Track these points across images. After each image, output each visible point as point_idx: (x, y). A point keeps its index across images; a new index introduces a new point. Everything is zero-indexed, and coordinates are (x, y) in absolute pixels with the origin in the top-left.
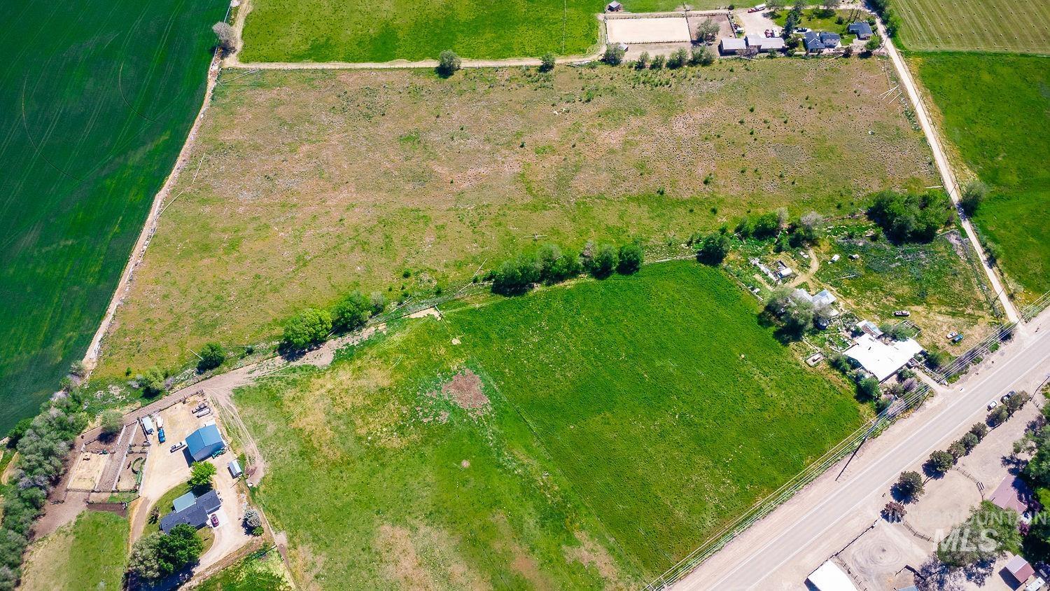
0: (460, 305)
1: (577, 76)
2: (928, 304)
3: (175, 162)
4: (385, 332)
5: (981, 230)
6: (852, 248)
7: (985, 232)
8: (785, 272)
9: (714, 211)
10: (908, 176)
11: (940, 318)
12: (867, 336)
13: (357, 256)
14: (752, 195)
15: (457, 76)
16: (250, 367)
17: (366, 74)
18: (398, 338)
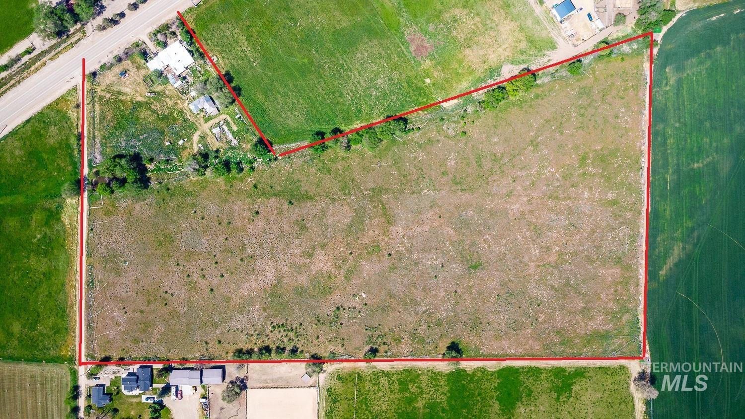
3: (646, 244)
6: (169, 151)
8: (216, 130)
9: (255, 187)
12: (177, 73)
15: (444, 345)
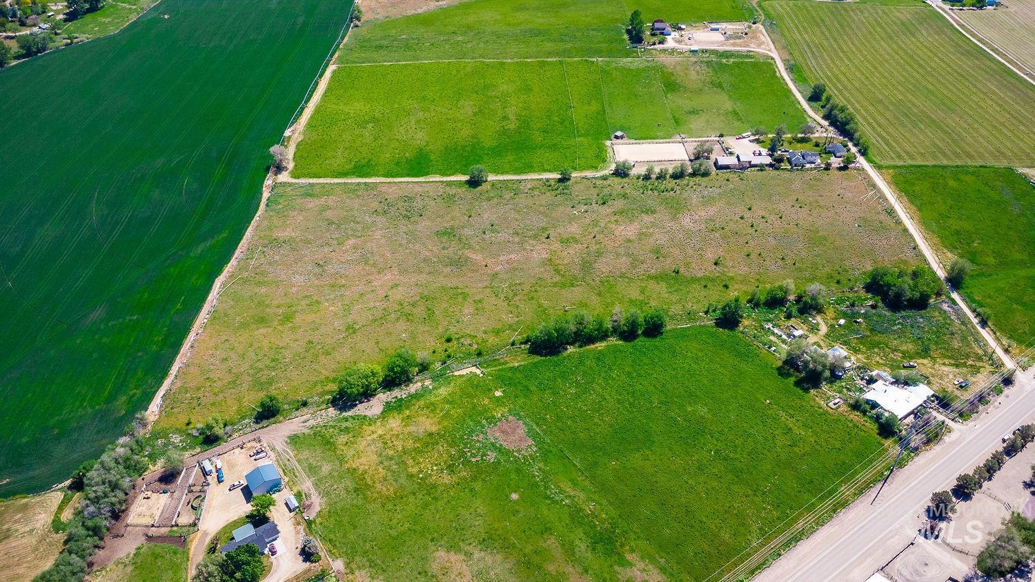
0: (500, 364)
1: (592, 185)
2: (932, 358)
3: (233, 253)
4: (431, 387)
5: (969, 299)
6: (855, 315)
7: (974, 301)
8: (797, 333)
9: (726, 287)
10: (896, 258)
11: (946, 369)
12: (880, 382)
13: (402, 325)
14: (759, 274)
15: (484, 187)
16: (305, 418)
17: (404, 186)
18: (443, 391)
